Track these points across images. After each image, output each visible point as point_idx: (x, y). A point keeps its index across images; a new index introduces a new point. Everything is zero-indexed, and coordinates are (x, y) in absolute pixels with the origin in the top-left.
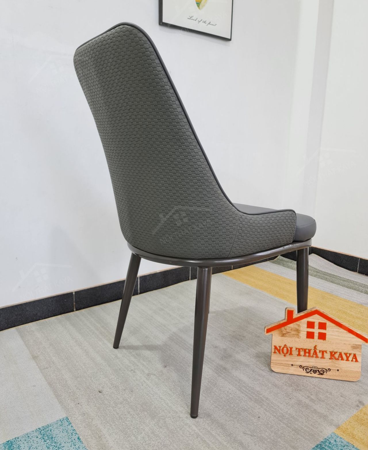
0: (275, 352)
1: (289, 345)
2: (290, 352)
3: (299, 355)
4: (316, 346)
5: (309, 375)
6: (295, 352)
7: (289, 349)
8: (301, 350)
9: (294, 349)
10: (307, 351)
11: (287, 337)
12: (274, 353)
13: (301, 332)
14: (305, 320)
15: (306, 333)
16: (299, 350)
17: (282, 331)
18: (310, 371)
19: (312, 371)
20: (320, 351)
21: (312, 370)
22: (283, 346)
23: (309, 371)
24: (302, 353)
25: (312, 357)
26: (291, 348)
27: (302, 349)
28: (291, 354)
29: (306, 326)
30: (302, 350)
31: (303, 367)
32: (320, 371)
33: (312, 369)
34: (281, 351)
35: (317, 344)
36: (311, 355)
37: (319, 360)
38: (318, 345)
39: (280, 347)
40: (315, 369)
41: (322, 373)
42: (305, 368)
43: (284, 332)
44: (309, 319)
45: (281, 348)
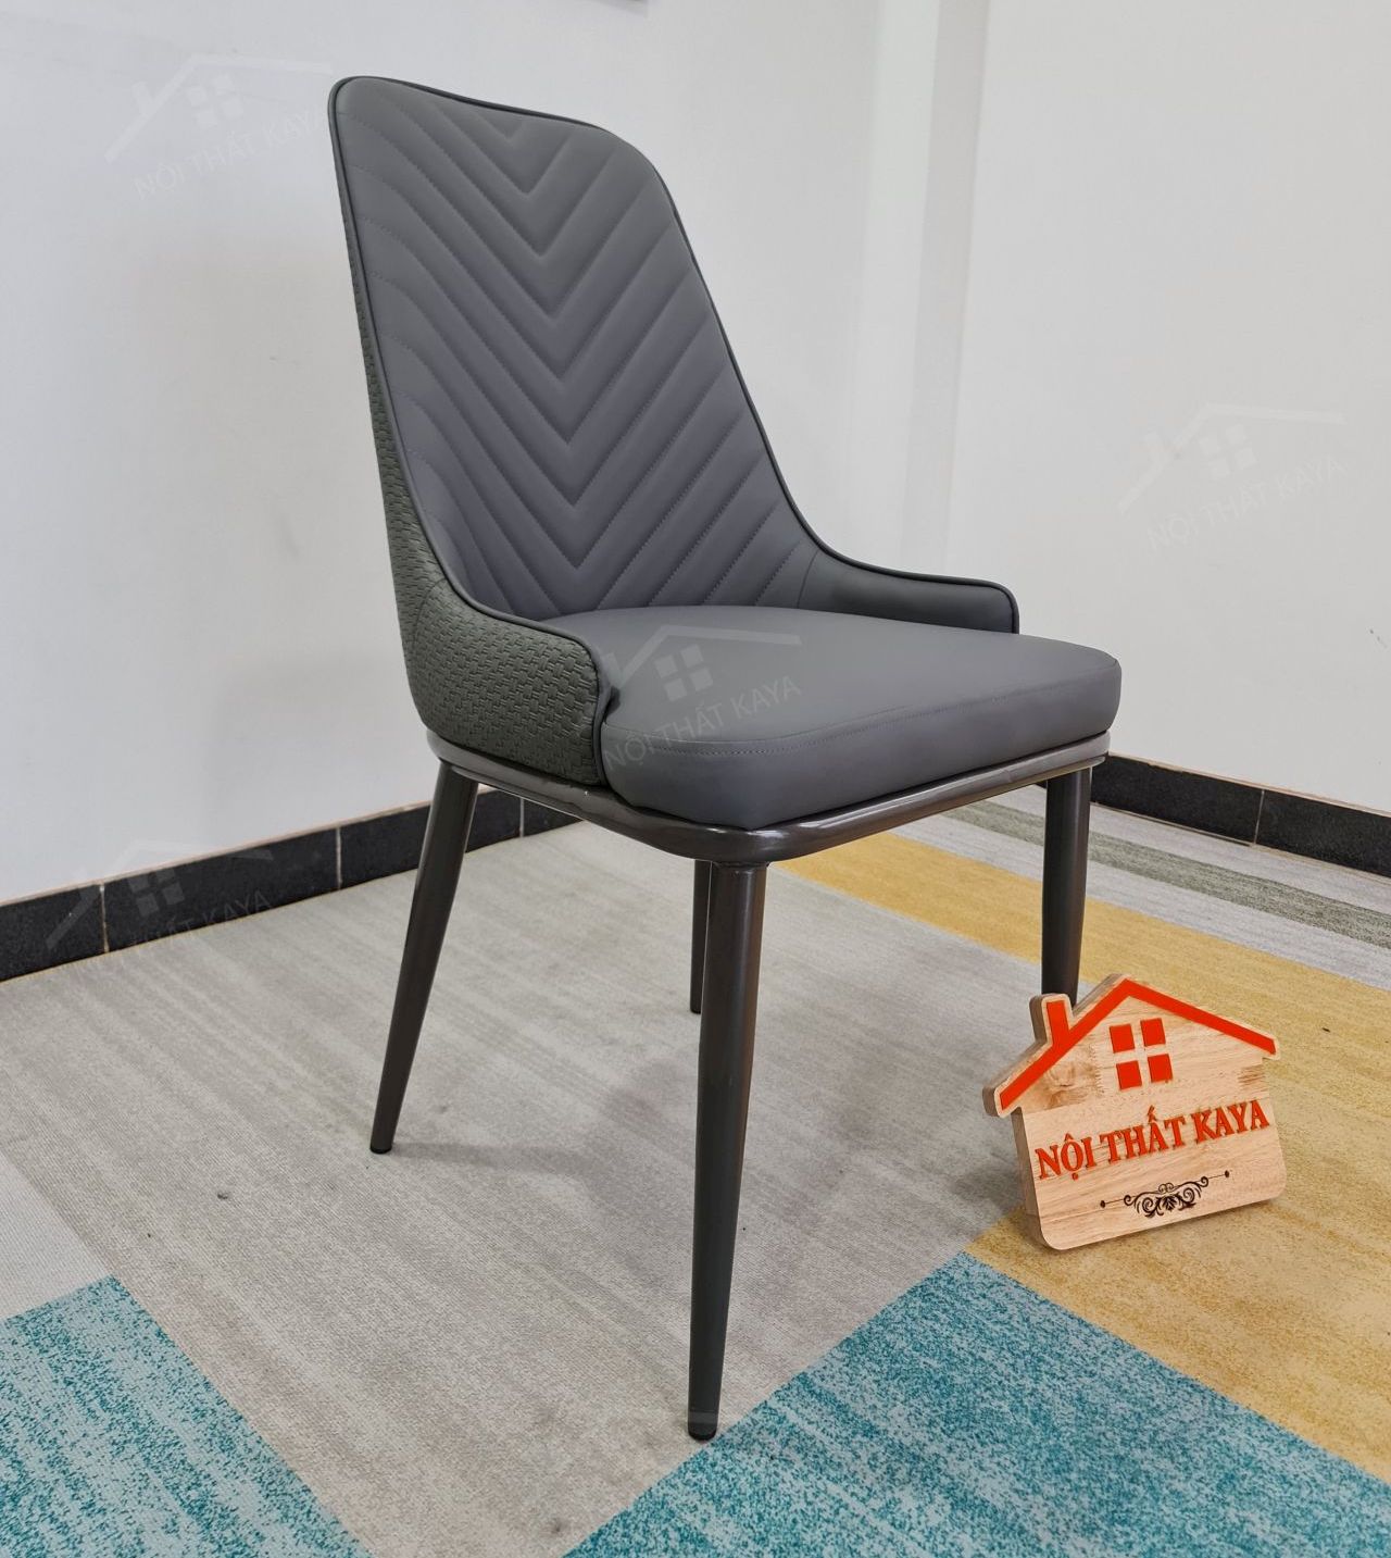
0: (1044, 1175)
1: (1078, 1136)
2: (1085, 1155)
3: (1114, 1158)
4: (1152, 1109)
5: (1157, 1221)
6: (1101, 1153)
7: (1082, 1146)
8: (1116, 1138)
9: (1095, 1143)
10: (1133, 1135)
11: (1066, 1103)
12: (1041, 1177)
13: (1102, 1073)
14: (1103, 1027)
15: (1114, 1072)
16: (1109, 1139)
17: (1047, 1089)
18: (1156, 1208)
19: (1161, 1203)
20: (1166, 1124)
21: (1159, 1199)
22: (1061, 1144)
23: (1154, 1206)
24: (1121, 1149)
25: (1152, 1150)
26: (1087, 1142)
27: (1117, 1133)
28: (1091, 1163)
29: (1110, 1047)
30: (1120, 1138)
31: (1135, 1201)
32: (1181, 1194)
33: (1159, 1196)
34: (1061, 1164)
35: (1153, 1102)
36: (1148, 1145)
37: (1170, 1156)
38: (1157, 1102)
39: (1054, 1149)
40: (1167, 1195)
41: (1188, 1200)
42: (1141, 1200)
43: (1054, 1090)
44: (1111, 1020)
45: (1059, 1151)
